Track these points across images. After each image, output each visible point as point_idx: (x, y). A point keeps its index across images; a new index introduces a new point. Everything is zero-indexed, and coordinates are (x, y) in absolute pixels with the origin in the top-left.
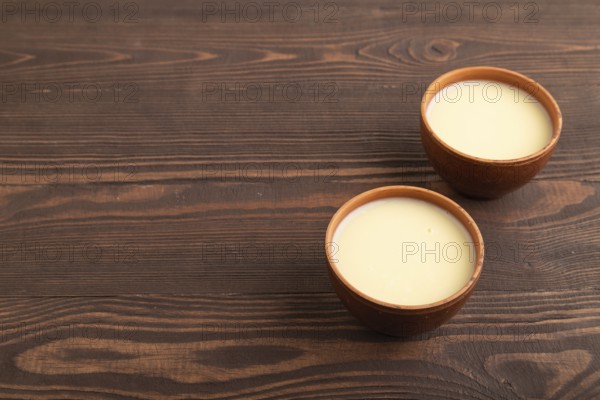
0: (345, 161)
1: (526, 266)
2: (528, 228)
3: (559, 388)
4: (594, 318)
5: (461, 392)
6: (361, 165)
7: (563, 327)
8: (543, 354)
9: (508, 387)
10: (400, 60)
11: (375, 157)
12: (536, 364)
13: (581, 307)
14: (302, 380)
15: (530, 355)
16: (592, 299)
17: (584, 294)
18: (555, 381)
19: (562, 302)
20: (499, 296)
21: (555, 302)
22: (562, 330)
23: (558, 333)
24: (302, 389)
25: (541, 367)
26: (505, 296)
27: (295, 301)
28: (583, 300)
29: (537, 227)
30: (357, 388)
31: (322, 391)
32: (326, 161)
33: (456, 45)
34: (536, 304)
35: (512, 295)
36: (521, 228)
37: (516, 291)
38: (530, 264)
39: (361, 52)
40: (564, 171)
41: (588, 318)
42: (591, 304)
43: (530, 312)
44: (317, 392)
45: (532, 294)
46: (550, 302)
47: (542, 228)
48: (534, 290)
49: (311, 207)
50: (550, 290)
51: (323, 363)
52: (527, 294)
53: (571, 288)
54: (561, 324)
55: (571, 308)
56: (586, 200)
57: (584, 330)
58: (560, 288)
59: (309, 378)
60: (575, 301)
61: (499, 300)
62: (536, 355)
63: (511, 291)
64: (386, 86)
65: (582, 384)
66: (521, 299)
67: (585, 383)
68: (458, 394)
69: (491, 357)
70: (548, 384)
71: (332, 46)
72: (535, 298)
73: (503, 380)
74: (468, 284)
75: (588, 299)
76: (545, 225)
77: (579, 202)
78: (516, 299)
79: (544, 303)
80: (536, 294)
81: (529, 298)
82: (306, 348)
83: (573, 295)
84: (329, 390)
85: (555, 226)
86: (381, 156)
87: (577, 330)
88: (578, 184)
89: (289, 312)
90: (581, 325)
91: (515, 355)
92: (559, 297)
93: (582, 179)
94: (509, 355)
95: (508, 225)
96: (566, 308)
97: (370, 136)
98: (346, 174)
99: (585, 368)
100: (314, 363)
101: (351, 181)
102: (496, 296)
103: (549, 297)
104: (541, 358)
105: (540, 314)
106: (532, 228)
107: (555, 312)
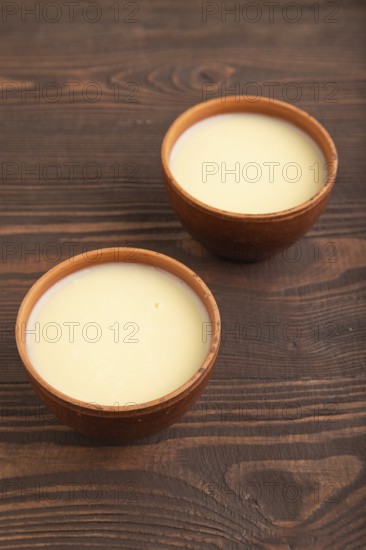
0: (80, 214)
1: (290, 346)
2: (297, 298)
3: (318, 506)
5: (192, 512)
6: (97, 219)
7: (329, 426)
8: (302, 462)
9: (253, 506)
10: (160, 90)
11: (116, 209)
12: (291, 474)
13: (354, 399)
15: (285, 462)
17: (361, 383)
19: (332, 393)
20: (253, 386)
21: (323, 394)
22: (328, 430)
23: (323, 433)
25: (297, 479)
26: (260, 386)
29: (308, 297)
32: (55, 214)
33: (230, 71)
34: (298, 395)
35: (269, 385)
36: (289, 298)
37: (275, 379)
38: (295, 345)
39: (114, 80)
40: (349, 227)
41: (363, 414)
45: (294, 383)
46: (316, 393)
47: (316, 299)
48: (297, 378)
49: (29, 272)
50: (318, 378)
51: (20, 475)
52: (288, 383)
53: (344, 374)
55: (342, 401)
57: (356, 429)
58: (330, 375)
60: (347, 392)
61: (253, 390)
62: (292, 462)
63: (268, 379)
64: (139, 122)
65: (347, 500)
66: (280, 389)
67: (351, 499)
68: (188, 515)
69: (235, 466)
70: (304, 501)
71: (79, 72)
72: (298, 387)
74: (194, 377)
75: (363, 389)
76: (319, 294)
78: (273, 389)
79: (308, 394)
80: (299, 383)
81: (290, 388)
83: (346, 384)
85: (331, 295)
87: (348, 430)
90: (353, 423)
91: (266, 463)
92: (329, 386)
94: (259, 463)
95: (273, 294)
96: (335, 401)
98: (78, 230)
99: (352, 479)
100: (8, 475)
102: (248, 386)
103: (315, 387)
104: (298, 467)
106: (303, 297)
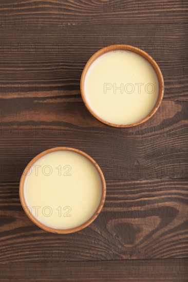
1: (136, 163)
3: (142, 239)
4: (166, 196)
5: (93, 242)
7: (149, 202)
8: (137, 219)
9: (117, 238)
11: (59, 82)
12: (132, 224)
13: (161, 190)
14: (15, 236)
15: (130, 219)
16: (167, 185)
17: (164, 181)
18: (140, 234)
19: (151, 187)
20: (119, 183)
21: (148, 187)
22: (148, 204)
23: (146, 206)
24: (15, 241)
25: (134, 227)
26: (122, 183)
27: (12, 187)
28: (162, 185)
30: (42, 240)
31: (25, 242)
32: (31, 86)
34: (138, 188)
35: (126, 183)
36: (137, 136)
37: (128, 180)
38: (138, 162)
41: (163, 197)
42: (166, 188)
43: (133, 193)
44: (22, 242)
45: (136, 182)
46: (145, 187)
47: (148, 136)
48: (137, 179)
50: (146, 179)
52: (133, 182)
53: (157, 177)
54: (149, 200)
55: (155, 190)
56: (175, 115)
57: (159, 204)
58: (152, 178)
59: (18, 234)
60: (158, 186)
61: (119, 186)
62: (133, 219)
63: (125, 180)
65: (153, 236)
66: (130, 185)
67: (155, 236)
69: (110, 221)
70: (137, 236)
72: (138, 184)
73: (115, 234)
75: (165, 185)
77: (171, 117)
78: (127, 185)
79: (142, 187)
80: (138, 182)
81: (134, 184)
82: (17, 217)
83: (158, 182)
84: (28, 242)
86: (63, 82)
87: (156, 204)
88: (173, 103)
89: (9, 195)
90: (159, 201)
91: (123, 219)
92: (150, 183)
93: (176, 100)
94: (120, 219)
96: (153, 191)
97: (57, 65)
98: (42, 96)
99: (156, 227)
100: (21, 226)
101: (45, 101)
102: (117, 183)
103: (145, 184)
104: (135, 221)
105: (139, 195)
106: (143, 136)
107: (146, 193)
